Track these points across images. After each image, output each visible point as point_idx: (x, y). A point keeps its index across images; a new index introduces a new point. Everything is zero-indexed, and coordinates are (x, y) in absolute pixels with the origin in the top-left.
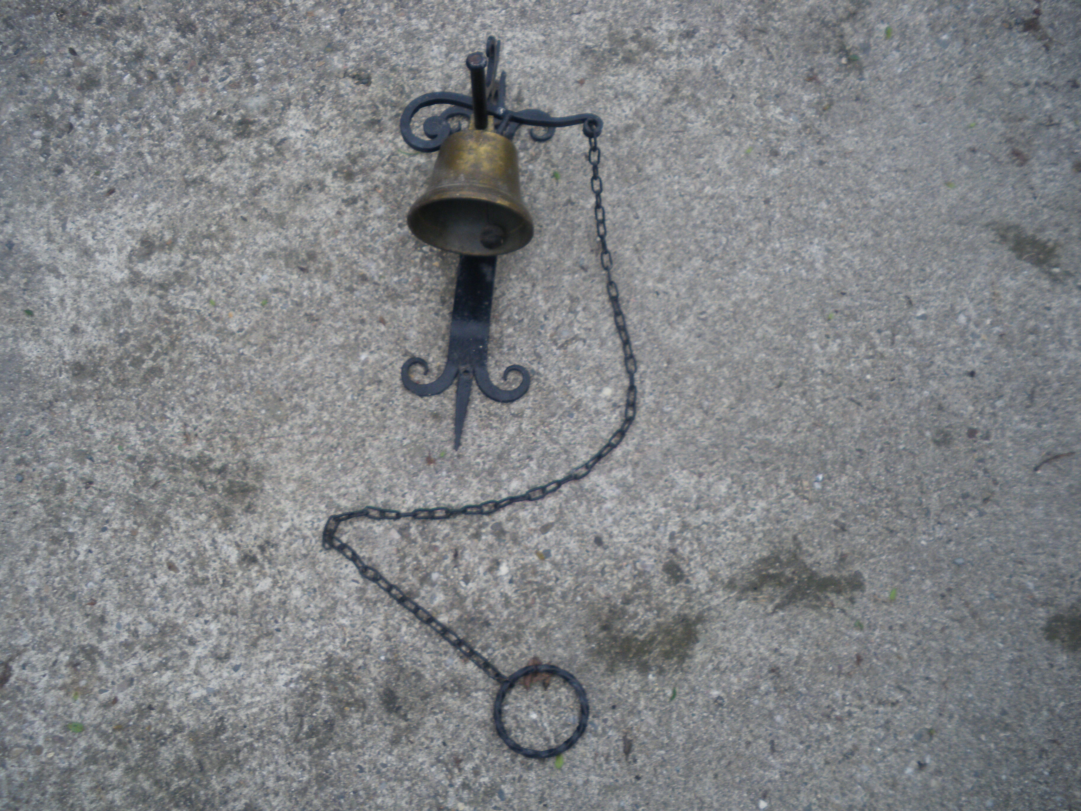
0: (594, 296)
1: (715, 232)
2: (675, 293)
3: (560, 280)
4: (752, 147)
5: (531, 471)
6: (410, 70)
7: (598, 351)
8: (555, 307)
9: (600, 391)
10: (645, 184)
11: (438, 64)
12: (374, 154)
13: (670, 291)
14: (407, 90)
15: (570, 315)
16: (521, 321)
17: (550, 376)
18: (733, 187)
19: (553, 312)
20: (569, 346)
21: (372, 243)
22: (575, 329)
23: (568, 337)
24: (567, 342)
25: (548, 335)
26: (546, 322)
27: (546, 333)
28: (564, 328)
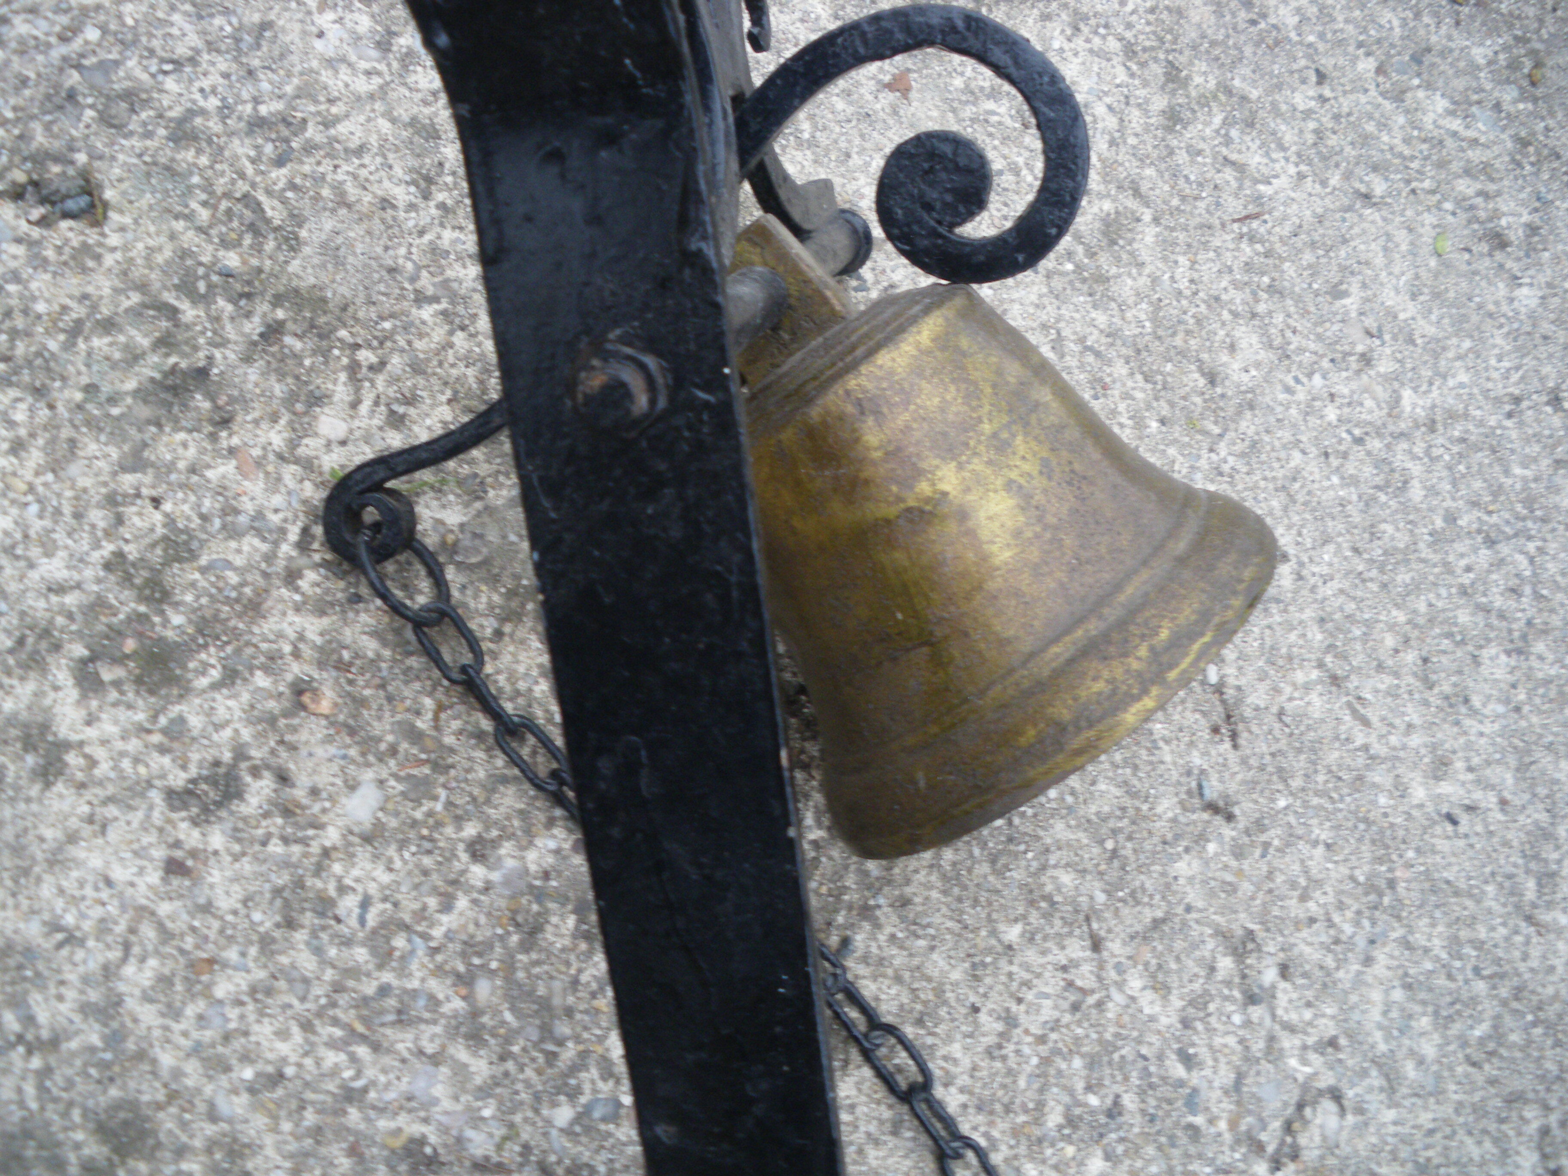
0: (1294, 908)
1: (1491, 542)
2: (1492, 799)
3: (1168, 887)
4: (1441, 230)
6: (257, 124)
7: (1391, 1115)
8: (1199, 1002)
10: (1248, 425)
11: (362, 85)
12: (232, 532)
13: (1478, 795)
14: (274, 211)
15: (1256, 1012)
16: (1114, 1111)
18: (1463, 377)
19: (1199, 1026)
20: (1302, 1140)
21: (387, 977)
22: (1293, 1062)
23: (1286, 1104)
24: (1288, 1128)
25: (1223, 1125)
26: (1195, 1078)
27: (1212, 1121)
28: (1258, 1073)
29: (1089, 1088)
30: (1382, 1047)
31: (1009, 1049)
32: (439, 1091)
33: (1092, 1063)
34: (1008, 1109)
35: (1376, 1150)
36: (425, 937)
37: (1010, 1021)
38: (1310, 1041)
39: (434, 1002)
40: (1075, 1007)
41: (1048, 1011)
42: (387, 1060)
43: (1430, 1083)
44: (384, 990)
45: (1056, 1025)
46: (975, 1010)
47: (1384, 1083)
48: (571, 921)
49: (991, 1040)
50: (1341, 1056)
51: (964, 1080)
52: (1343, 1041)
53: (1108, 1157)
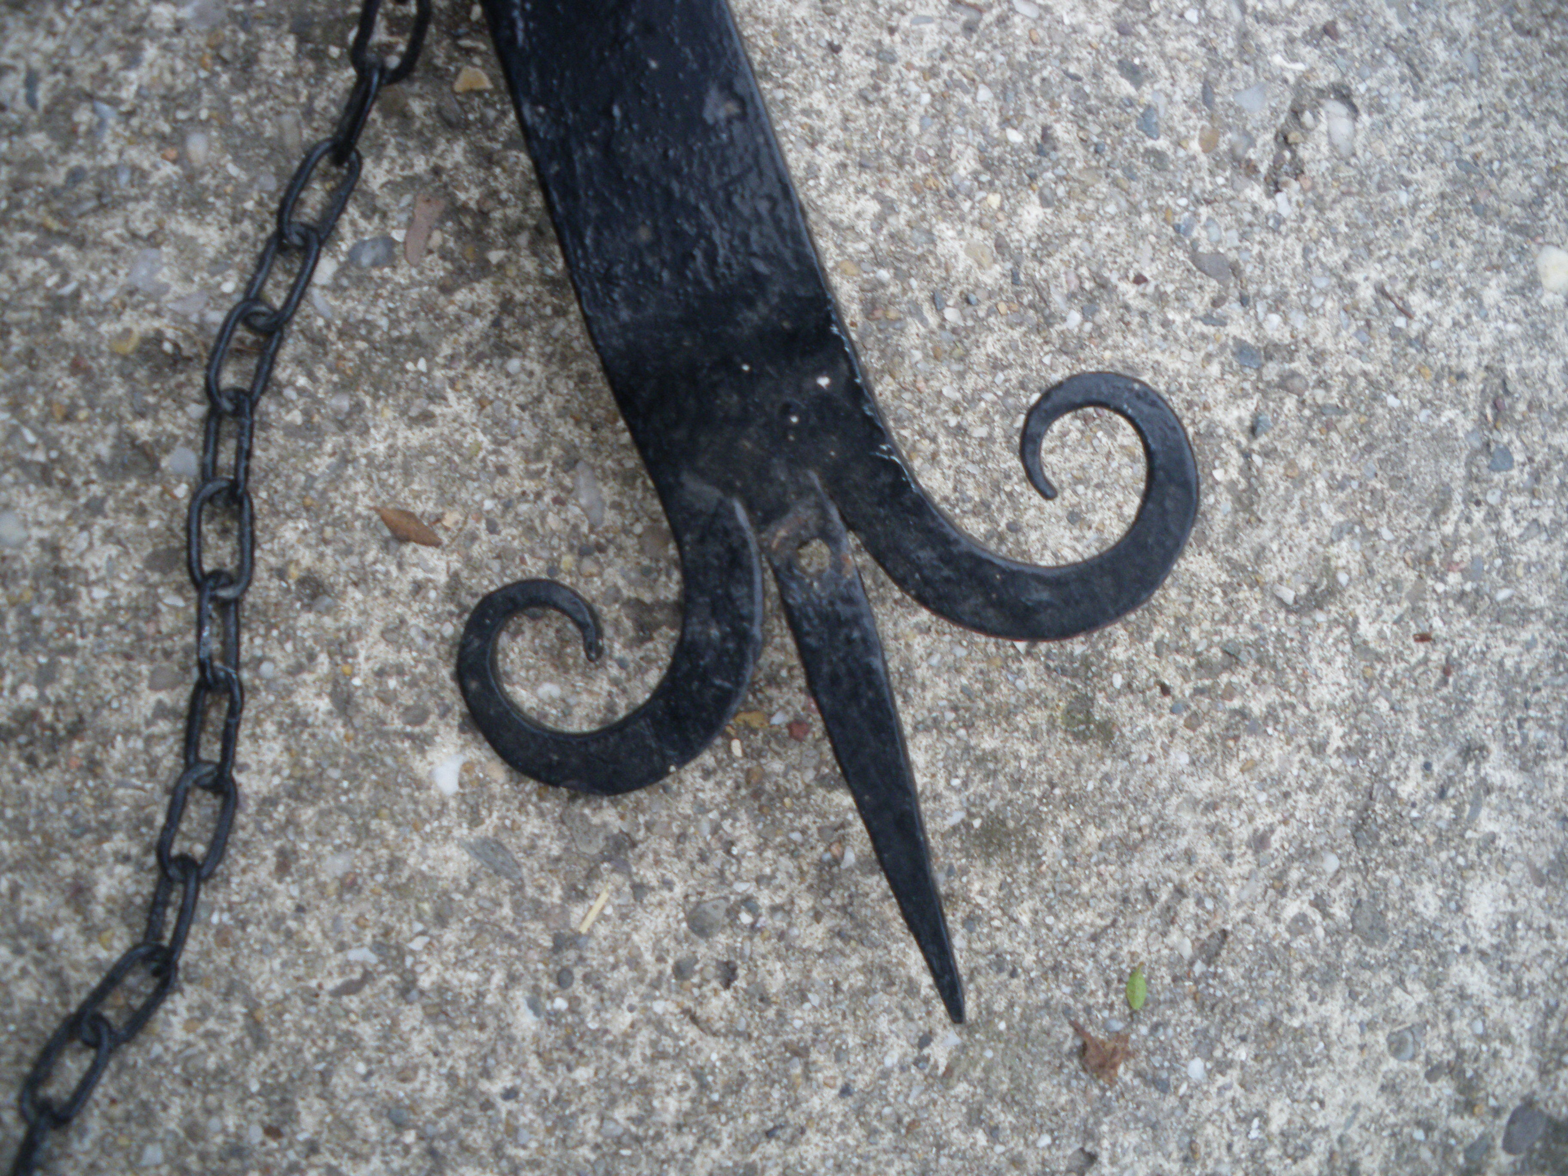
5: (1511, 806)
7: (1420, 108)
9: (1533, 282)
15: (1218, 6)
16: (1045, 145)
17: (1323, 339)
19: (1143, 31)
20: (1304, 153)
21: (76, 159)
22: (1278, 60)
23: (1275, 112)
24: (1283, 140)
25: (1195, 146)
26: (1147, 94)
27: (1178, 144)
28: (1232, 78)
29: (1005, 122)
30: (1398, 27)
31: (890, 89)
32: (165, 275)
33: (1003, 91)
34: (900, 162)
35: (1405, 153)
36: (114, 102)
37: (885, 57)
38: (1298, 32)
39: (139, 175)
40: (969, 28)
41: (932, 38)
42: (96, 255)
43: (1468, 62)
44: (76, 176)
45: (947, 52)
46: (834, 49)
47: (1406, 71)
48: (290, 43)
49: (863, 82)
50: (1342, 45)
51: (835, 135)
52: (1342, 27)
53: (1045, 202)
